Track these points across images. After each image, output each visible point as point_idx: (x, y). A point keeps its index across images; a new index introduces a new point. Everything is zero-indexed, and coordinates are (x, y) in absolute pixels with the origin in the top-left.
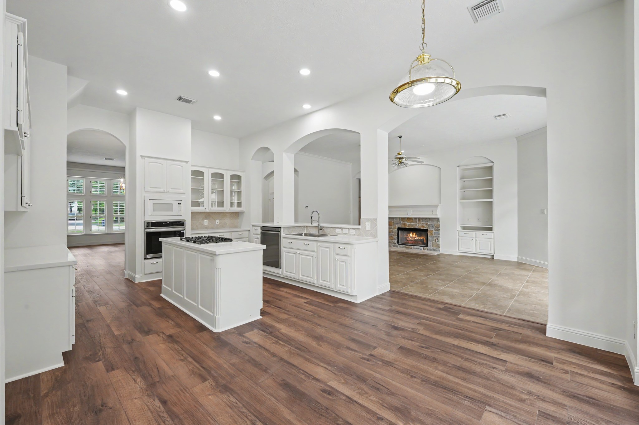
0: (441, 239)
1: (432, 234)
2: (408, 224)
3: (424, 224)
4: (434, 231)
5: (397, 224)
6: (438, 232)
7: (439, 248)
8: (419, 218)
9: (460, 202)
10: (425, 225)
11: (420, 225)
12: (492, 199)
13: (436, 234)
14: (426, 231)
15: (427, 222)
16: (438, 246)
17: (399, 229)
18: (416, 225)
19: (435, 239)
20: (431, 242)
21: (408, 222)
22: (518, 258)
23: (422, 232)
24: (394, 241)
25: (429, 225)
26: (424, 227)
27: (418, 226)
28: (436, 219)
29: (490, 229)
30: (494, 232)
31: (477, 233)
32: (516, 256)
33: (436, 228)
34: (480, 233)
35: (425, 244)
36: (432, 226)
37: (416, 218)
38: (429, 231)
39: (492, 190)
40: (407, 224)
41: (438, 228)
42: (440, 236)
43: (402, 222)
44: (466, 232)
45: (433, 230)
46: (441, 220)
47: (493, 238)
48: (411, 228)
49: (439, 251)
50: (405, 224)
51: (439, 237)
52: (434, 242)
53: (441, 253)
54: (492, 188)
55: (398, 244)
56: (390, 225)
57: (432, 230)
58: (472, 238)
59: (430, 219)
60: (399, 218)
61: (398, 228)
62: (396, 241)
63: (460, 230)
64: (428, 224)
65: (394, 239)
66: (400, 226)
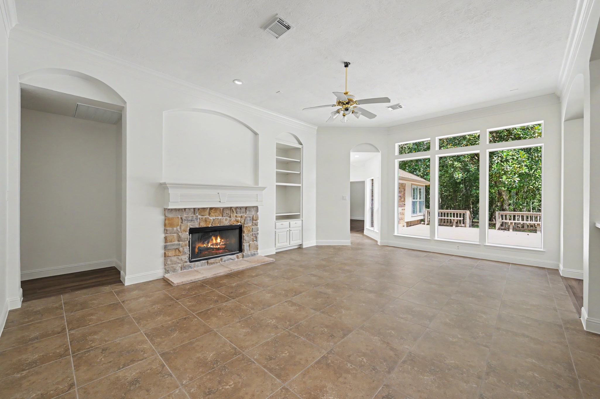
0: (260, 237)
1: (249, 231)
2: (213, 219)
3: (238, 217)
4: (251, 227)
5: (191, 221)
6: (256, 227)
7: (258, 250)
10: (239, 219)
11: (233, 219)
12: (301, 183)
13: (254, 230)
14: (240, 227)
15: (244, 213)
16: (256, 248)
17: (192, 231)
19: (253, 238)
20: (248, 244)
21: (213, 216)
23: (234, 230)
24: (182, 257)
25: (245, 218)
26: (238, 221)
27: (226, 222)
28: (255, 208)
31: (290, 222)
32: (315, 241)
33: (254, 221)
34: (293, 222)
36: (248, 219)
38: (244, 227)
39: (300, 174)
40: (211, 220)
41: (256, 221)
42: (259, 232)
43: (200, 217)
44: (282, 223)
45: (250, 224)
46: (260, 209)
47: (301, 225)
48: (217, 225)
49: (258, 253)
50: (206, 221)
51: (257, 234)
52: (251, 242)
55: (191, 261)
58: (287, 229)
59: (247, 207)
60: (194, 209)
61: (191, 229)
62: (186, 257)
63: (275, 221)
64: (244, 216)
65: (185, 254)
66: (196, 225)
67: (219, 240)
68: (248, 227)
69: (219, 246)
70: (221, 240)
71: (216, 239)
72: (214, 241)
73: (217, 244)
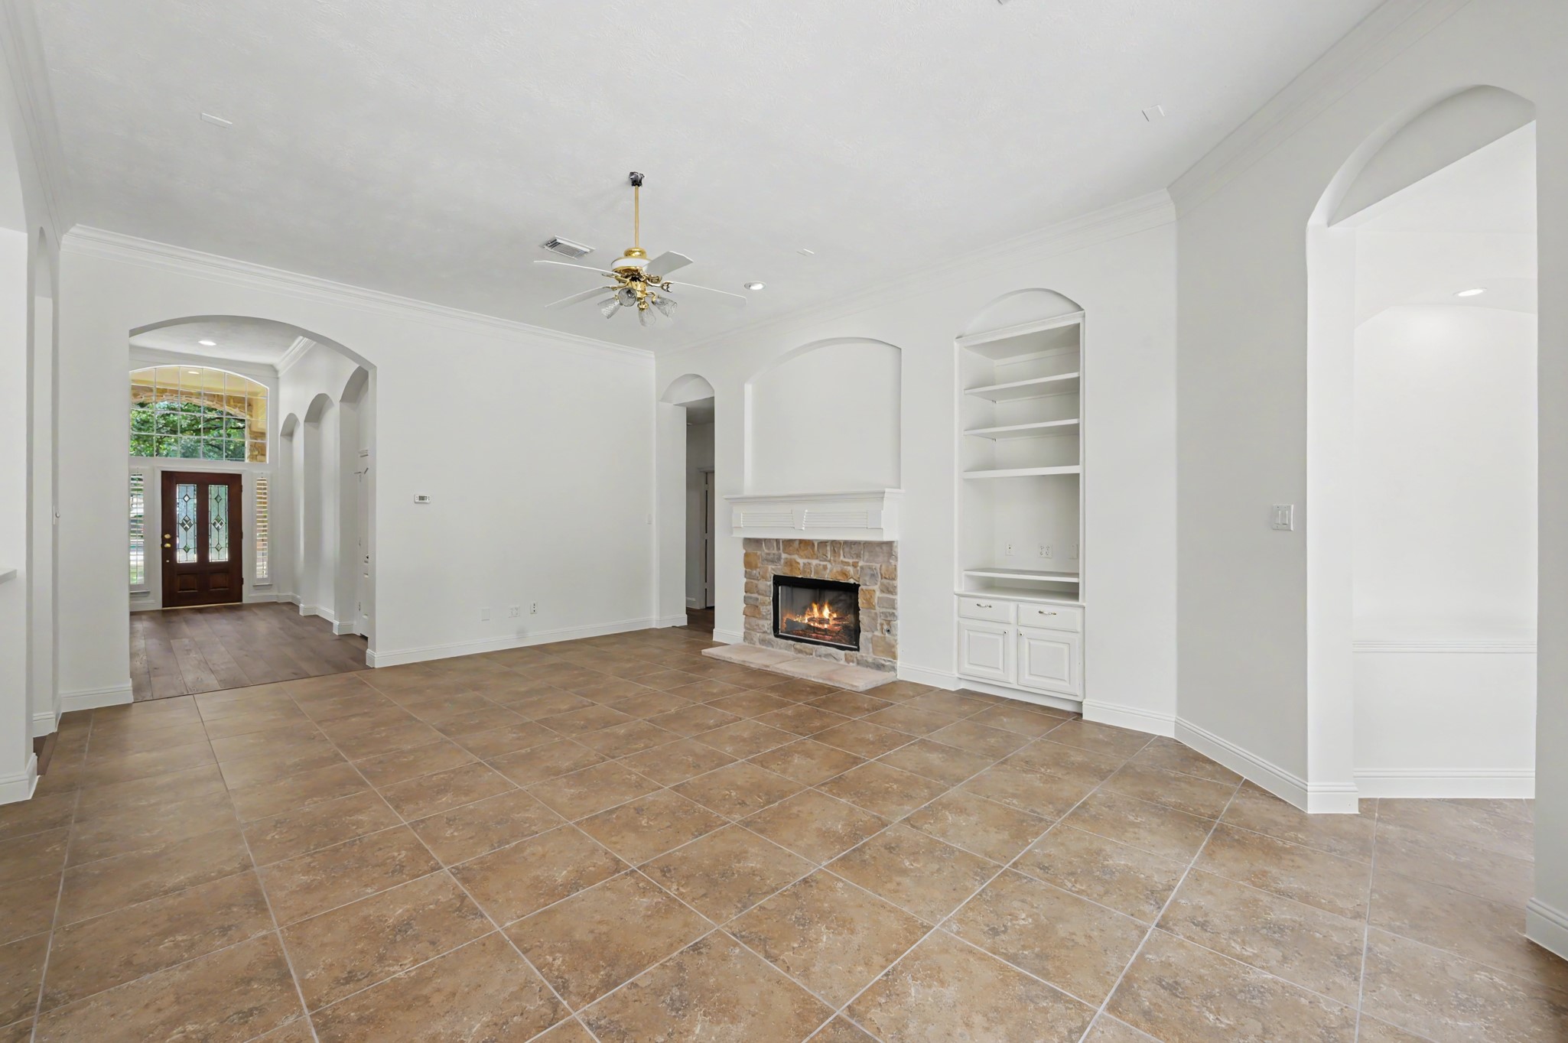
0: (900, 624)
1: (870, 606)
2: (801, 561)
3: (847, 564)
4: (878, 594)
5: (773, 561)
6: (891, 596)
7: (895, 657)
8: (834, 543)
9: (967, 481)
10: (851, 569)
11: (835, 569)
12: (1078, 464)
13: (885, 605)
14: (852, 589)
15: (858, 556)
16: (891, 651)
17: (778, 581)
18: (825, 568)
19: (882, 625)
20: (869, 635)
21: (801, 557)
22: (1178, 726)
23: (845, 594)
24: (761, 622)
25: (862, 568)
26: (845, 574)
27: (829, 572)
28: (886, 548)
29: (1071, 592)
30: (1084, 604)
31: (1020, 606)
32: (1173, 717)
33: (885, 581)
34: (1031, 607)
35: (850, 637)
36: (869, 572)
37: (823, 544)
38: (862, 590)
39: (1077, 426)
40: (798, 563)
41: (891, 582)
42: (899, 612)
43: (784, 556)
44: (983, 603)
45: (876, 588)
46: (899, 551)
47: (1079, 629)
48: (808, 577)
49: (894, 669)
50: (790, 563)
51: (893, 614)
52: (878, 633)
53: (900, 677)
54: (1078, 417)
55: (777, 636)
56: (749, 564)
57: (871, 588)
58: (1005, 628)
59: (868, 545)
60: (777, 541)
61: (775, 577)
62: (768, 624)
63: (962, 591)
64: (861, 564)
65: (764, 618)
66: (782, 571)
67: (826, 612)
68: (867, 592)
69: (826, 626)
70: (830, 615)
71: (820, 610)
72: (816, 614)
73: (822, 621)
